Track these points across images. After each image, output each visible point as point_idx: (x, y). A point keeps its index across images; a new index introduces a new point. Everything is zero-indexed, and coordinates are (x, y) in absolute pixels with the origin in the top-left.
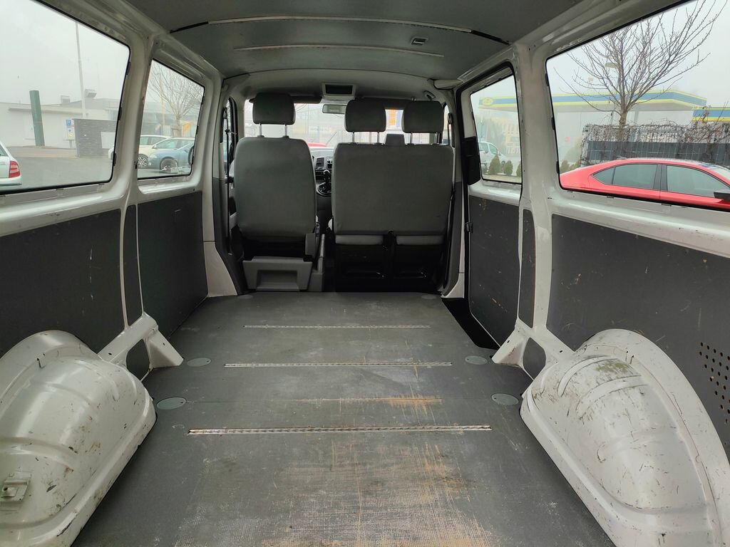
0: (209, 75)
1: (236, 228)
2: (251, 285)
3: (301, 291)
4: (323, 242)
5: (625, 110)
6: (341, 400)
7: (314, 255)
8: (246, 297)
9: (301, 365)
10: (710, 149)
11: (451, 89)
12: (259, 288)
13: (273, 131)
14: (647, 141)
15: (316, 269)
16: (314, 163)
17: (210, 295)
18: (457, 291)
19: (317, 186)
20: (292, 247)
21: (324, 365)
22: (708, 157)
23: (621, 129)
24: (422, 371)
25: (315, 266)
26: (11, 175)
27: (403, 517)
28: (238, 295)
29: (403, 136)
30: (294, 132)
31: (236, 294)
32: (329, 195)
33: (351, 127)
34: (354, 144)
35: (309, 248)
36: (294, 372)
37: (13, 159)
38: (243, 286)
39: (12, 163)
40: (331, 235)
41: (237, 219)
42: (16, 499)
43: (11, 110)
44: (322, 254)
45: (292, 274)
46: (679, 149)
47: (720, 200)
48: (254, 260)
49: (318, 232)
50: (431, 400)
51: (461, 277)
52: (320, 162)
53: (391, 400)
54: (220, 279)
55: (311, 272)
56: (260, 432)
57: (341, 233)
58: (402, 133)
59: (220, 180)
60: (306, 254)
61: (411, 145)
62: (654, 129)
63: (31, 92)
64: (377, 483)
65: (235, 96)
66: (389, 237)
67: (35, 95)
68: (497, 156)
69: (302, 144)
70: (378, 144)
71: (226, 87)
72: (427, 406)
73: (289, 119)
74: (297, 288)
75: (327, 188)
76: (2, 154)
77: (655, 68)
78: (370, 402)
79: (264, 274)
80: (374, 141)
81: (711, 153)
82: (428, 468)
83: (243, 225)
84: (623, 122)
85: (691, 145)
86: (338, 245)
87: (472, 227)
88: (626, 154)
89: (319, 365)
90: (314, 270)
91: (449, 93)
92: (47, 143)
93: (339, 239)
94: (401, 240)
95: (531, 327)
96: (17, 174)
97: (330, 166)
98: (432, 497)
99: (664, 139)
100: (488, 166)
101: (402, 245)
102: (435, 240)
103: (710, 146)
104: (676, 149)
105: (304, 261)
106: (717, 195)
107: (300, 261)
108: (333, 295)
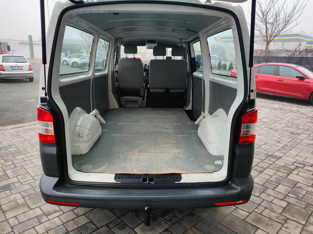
0: (111, 39)
1: (118, 86)
2: (123, 105)
3: (139, 107)
4: (146, 92)
5: (268, 44)
6: (150, 130)
7: (143, 95)
8: (121, 109)
9: (139, 124)
10: (300, 59)
11: (187, 42)
12: (126, 106)
13: (130, 56)
14: (276, 56)
15: (144, 100)
16: (143, 66)
17: (110, 108)
18: (189, 107)
19: (144, 73)
20: (136, 93)
21: (146, 124)
22: (299, 62)
23: (266, 51)
24: (173, 125)
25: (143, 99)
26: (30, 70)
27: (163, 148)
28: (119, 108)
29: (171, 57)
30: (137, 56)
31: (118, 108)
32: (148, 76)
33: (155, 54)
34: (156, 60)
35: (141, 94)
36: (137, 125)
37: (30, 64)
38: (121, 106)
39: (30, 65)
40: (148, 89)
41: (118, 84)
42: (81, 136)
43: (20, 43)
44: (146, 96)
45: (136, 102)
46: (288, 59)
47: (299, 79)
48: (124, 97)
49: (144, 88)
50: (175, 131)
51: (191, 103)
52: (146, 65)
53: (163, 131)
54: (113, 103)
55: (142, 101)
56: (129, 135)
57: (152, 88)
58: (171, 56)
59: (114, 71)
60: (141, 95)
61: (174, 60)
62: (279, 51)
63: (28, 36)
64: (157, 143)
65: (118, 44)
66: (167, 90)
67: (30, 37)
68: (220, 62)
69: (139, 60)
70: (164, 60)
71: (116, 42)
72: (173, 132)
73: (135, 52)
74: (138, 106)
75: (147, 74)
76: (26, 62)
77: (281, 27)
78: (158, 131)
79: (127, 101)
80: (162, 59)
81: (301, 61)
82: (170, 141)
83: (121, 86)
84: (267, 48)
85: (293, 58)
86: (151, 92)
87: (194, 86)
88: (267, 61)
89: (144, 124)
90: (143, 101)
91: (186, 43)
92: (35, 57)
93: (151, 90)
94: (171, 91)
95: (204, 113)
96: (31, 70)
97: (148, 67)
98: (170, 146)
99: (283, 55)
100: (217, 66)
101: (171, 92)
102: (183, 91)
103: (301, 58)
104: (287, 59)
105: (140, 97)
106: (297, 77)
107: (139, 98)
108: (149, 108)
